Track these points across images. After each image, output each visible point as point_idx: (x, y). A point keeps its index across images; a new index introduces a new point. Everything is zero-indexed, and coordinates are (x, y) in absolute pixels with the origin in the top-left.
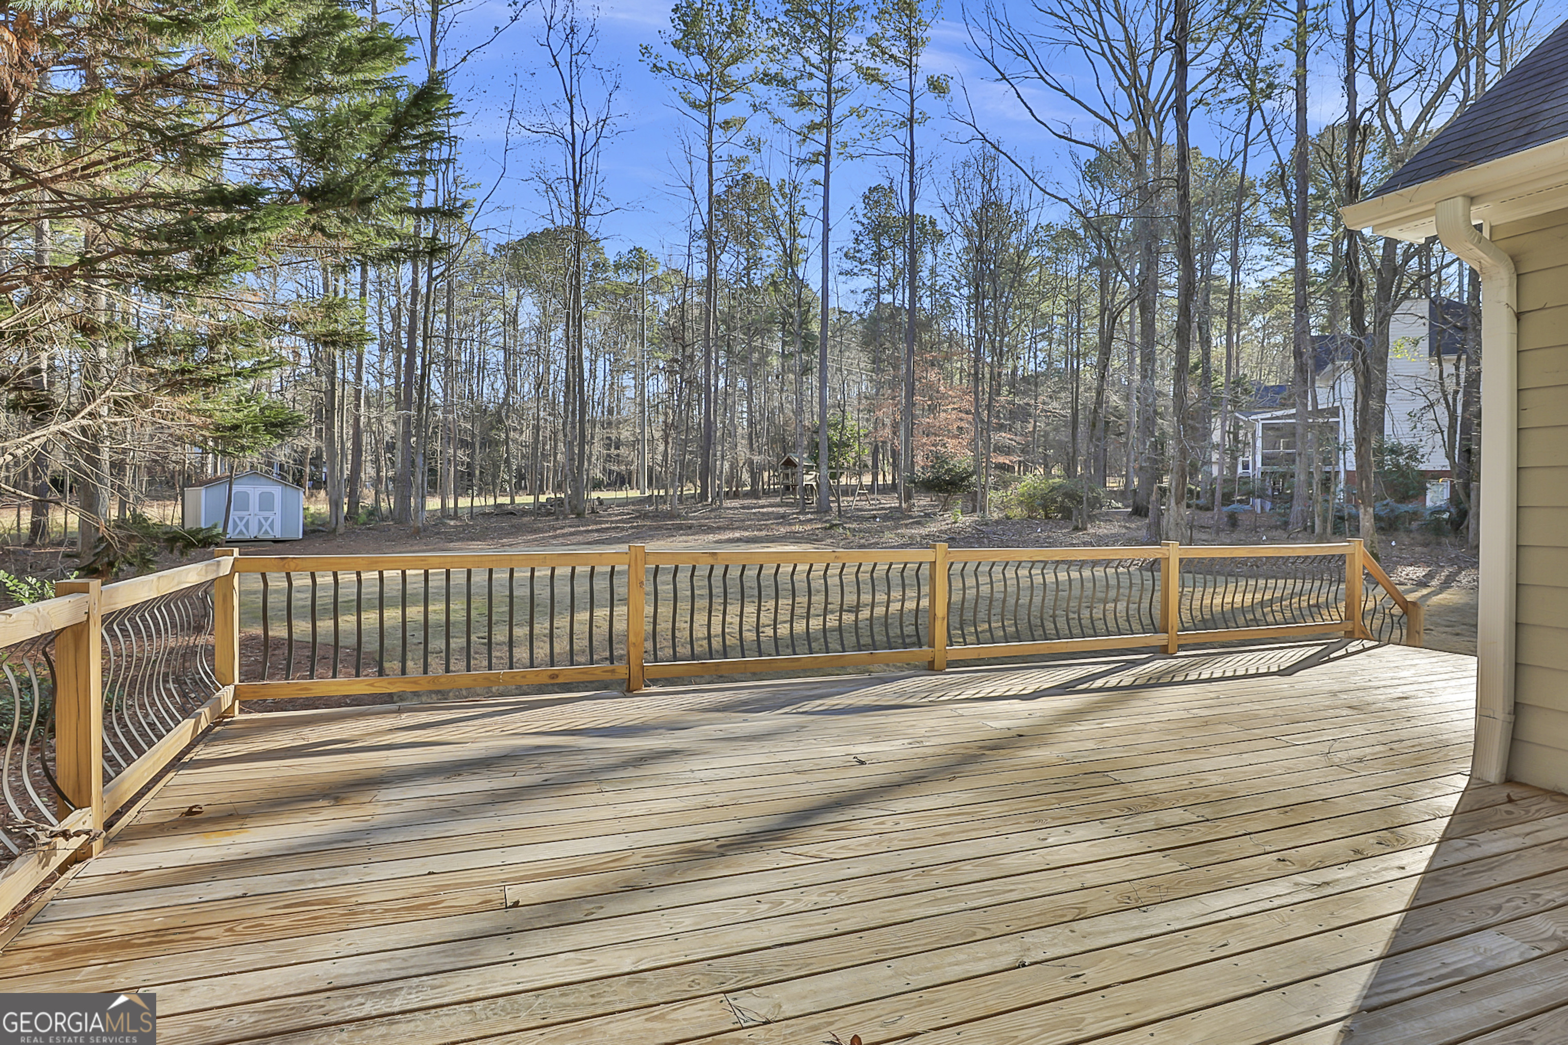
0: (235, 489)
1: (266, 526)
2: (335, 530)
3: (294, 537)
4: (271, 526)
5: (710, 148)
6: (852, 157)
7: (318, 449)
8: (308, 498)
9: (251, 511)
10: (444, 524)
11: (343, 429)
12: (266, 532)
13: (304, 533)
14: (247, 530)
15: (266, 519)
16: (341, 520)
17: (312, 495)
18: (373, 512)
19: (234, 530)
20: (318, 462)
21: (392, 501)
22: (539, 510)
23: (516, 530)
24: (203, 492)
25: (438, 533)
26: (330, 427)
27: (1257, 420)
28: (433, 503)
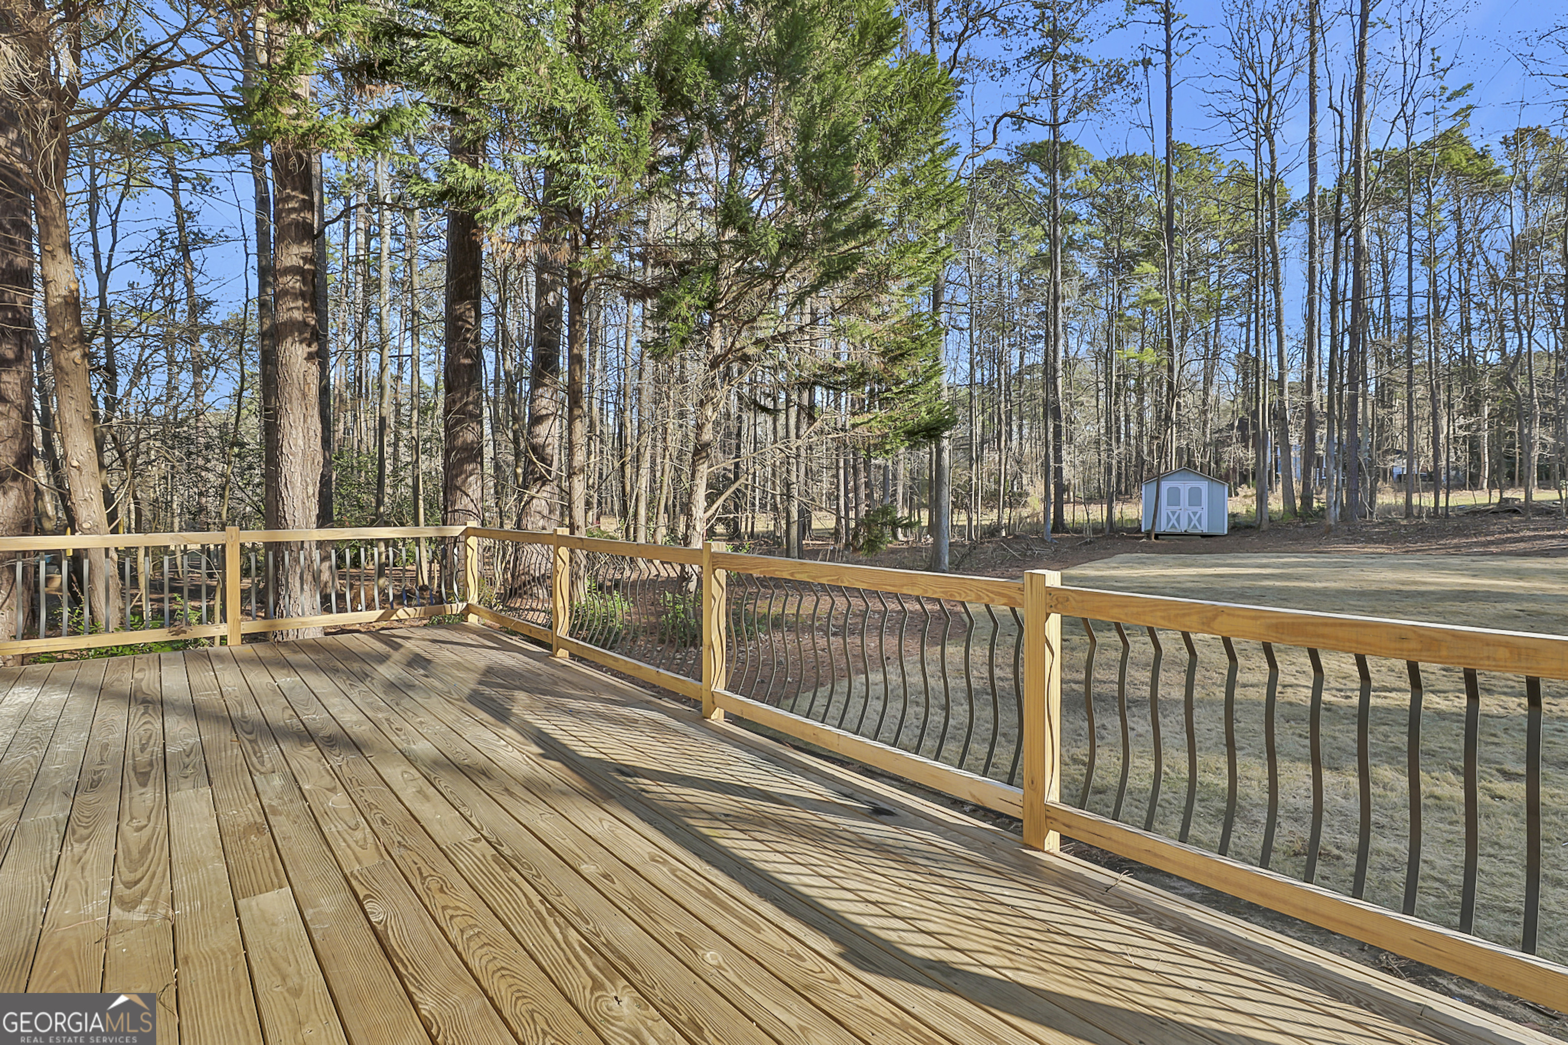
0: (1164, 485)
1: (1195, 521)
2: (1259, 527)
3: (1219, 532)
4: (1199, 520)
9: (1182, 506)
12: (1195, 527)
13: (1229, 530)
14: (1179, 523)
15: (1195, 514)
16: (1265, 516)
19: (1164, 525)
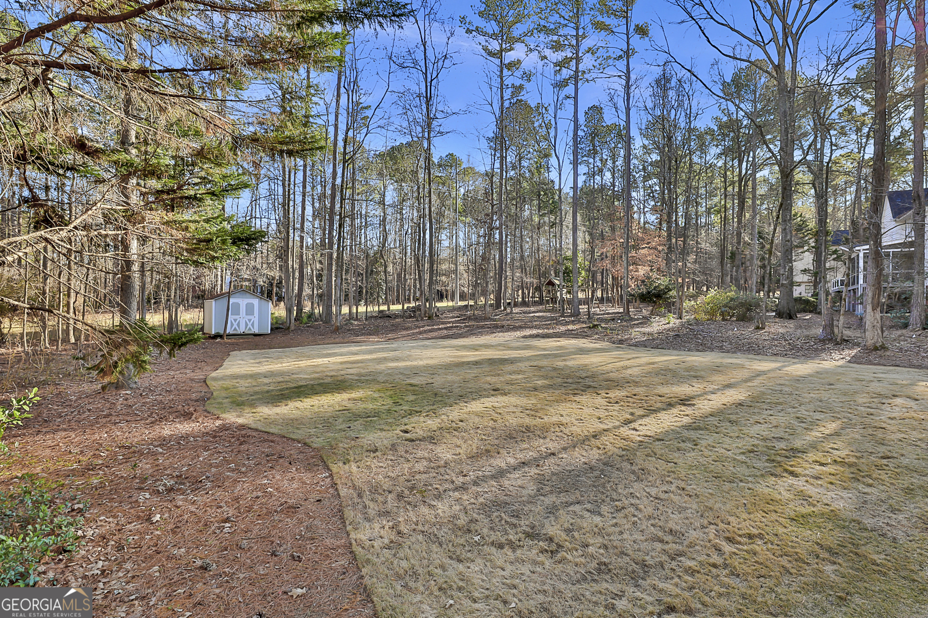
0: (232, 301)
1: (250, 325)
2: (289, 328)
3: (265, 332)
4: (253, 325)
5: (502, 79)
6: (587, 81)
7: (280, 277)
8: (275, 307)
9: (241, 315)
10: (352, 324)
11: (293, 263)
12: (250, 329)
13: (272, 329)
14: (239, 327)
15: (250, 320)
16: (293, 321)
17: (276, 305)
18: (311, 315)
19: (231, 328)
20: (280, 285)
21: (321, 308)
22: (405, 315)
23: (395, 328)
24: (214, 303)
25: (349, 330)
26: (286, 261)
27: (859, 250)
28: (345, 310)
